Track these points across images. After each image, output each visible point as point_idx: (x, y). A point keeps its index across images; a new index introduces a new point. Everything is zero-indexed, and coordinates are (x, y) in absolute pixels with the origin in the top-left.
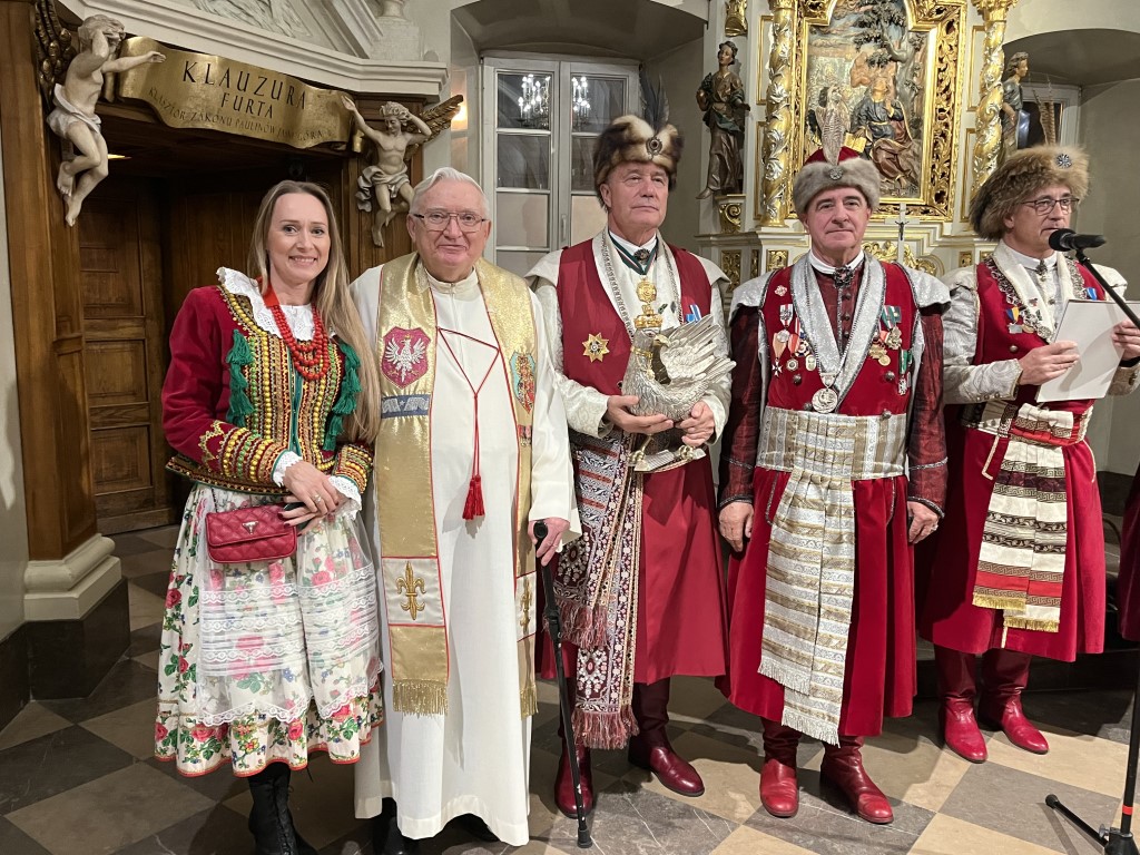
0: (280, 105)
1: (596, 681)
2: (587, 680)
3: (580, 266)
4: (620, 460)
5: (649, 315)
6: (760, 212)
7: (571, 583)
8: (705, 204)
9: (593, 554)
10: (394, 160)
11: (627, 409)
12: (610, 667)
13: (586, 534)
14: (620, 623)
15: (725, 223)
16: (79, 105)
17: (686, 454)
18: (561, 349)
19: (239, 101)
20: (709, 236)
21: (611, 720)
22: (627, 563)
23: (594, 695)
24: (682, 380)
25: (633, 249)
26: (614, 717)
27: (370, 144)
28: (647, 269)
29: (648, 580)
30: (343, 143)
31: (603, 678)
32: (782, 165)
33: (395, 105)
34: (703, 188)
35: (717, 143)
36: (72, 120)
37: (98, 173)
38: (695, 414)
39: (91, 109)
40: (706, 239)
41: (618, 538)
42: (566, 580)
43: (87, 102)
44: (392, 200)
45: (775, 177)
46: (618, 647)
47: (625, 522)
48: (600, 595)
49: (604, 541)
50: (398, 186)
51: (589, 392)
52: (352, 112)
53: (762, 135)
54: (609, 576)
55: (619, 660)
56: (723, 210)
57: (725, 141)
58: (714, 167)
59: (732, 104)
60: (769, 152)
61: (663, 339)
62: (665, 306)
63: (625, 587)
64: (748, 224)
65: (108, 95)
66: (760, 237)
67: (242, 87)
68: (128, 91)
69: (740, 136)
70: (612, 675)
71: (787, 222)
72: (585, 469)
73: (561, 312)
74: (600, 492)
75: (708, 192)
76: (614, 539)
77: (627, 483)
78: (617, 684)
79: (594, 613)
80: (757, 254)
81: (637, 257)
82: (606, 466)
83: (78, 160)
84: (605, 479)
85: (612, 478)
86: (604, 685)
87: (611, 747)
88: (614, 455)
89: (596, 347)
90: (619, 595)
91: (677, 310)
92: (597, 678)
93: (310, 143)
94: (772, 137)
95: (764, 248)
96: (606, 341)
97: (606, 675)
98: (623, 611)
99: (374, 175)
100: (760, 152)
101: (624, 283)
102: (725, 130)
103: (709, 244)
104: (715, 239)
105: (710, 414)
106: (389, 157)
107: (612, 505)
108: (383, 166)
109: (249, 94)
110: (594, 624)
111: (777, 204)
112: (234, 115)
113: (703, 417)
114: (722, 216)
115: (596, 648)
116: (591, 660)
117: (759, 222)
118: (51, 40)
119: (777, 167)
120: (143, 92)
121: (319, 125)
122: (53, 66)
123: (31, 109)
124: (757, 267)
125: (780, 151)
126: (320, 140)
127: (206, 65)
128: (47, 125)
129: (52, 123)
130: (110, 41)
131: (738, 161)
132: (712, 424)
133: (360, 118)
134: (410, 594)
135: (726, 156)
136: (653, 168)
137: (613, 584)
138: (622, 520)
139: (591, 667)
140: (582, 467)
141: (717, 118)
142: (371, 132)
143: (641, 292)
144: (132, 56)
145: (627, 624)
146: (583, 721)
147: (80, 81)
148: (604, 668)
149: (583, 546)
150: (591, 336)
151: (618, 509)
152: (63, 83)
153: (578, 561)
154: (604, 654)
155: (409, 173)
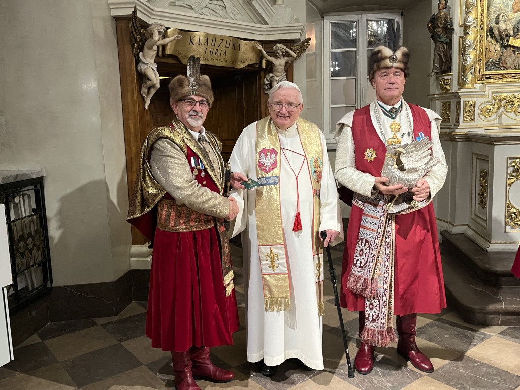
0: (229, 51)
1: (374, 314)
2: (368, 313)
3: (363, 118)
4: (383, 209)
5: (395, 138)
6: (461, 81)
7: (360, 267)
8: (433, 79)
9: (370, 253)
10: (280, 70)
11: (384, 184)
12: (381, 308)
13: (367, 244)
14: (385, 287)
15: (442, 88)
16: (148, 60)
17: (414, 205)
19: (212, 51)
20: (434, 95)
21: (382, 334)
22: (388, 258)
23: (373, 320)
24: (412, 169)
25: (388, 108)
26: (383, 332)
27: (269, 64)
28: (395, 117)
29: (399, 267)
30: (257, 64)
32: (472, 58)
33: (279, 45)
34: (431, 71)
35: (437, 49)
36: (146, 66)
37: (156, 87)
38: (419, 186)
39: (153, 61)
40: (433, 96)
41: (382, 246)
42: (358, 265)
43: (152, 59)
45: (468, 63)
46: (385, 298)
47: (386, 238)
48: (374, 273)
49: (376, 247)
51: (366, 176)
52: (261, 50)
53: (461, 43)
54: (378, 264)
55: (385, 304)
56: (441, 82)
57: (442, 47)
58: (436, 61)
59: (445, 28)
60: (464, 51)
61: (401, 150)
62: (404, 134)
63: (387, 269)
64: (454, 88)
65: (160, 54)
66: (459, 94)
67: (213, 44)
68: (168, 52)
69: (450, 44)
70: (382, 311)
71: (475, 86)
72: (366, 213)
73: (354, 139)
74: (373, 224)
75: (433, 73)
76: (380, 246)
77: (387, 220)
78: (384, 316)
79: (371, 281)
80: (459, 103)
81: (391, 111)
82: (376, 212)
83: (149, 83)
84: (376, 218)
85: (379, 217)
86: (378, 316)
87: (382, 346)
88: (380, 206)
89: (370, 155)
90: (385, 273)
91: (411, 135)
92: (375, 312)
93: (243, 66)
94: (466, 44)
95: (462, 100)
96: (375, 152)
97: (379, 311)
98: (387, 281)
99: (271, 78)
100: (461, 54)
101: (384, 124)
102: (442, 42)
103: (435, 99)
104: (437, 96)
105: (427, 185)
106: (278, 69)
107: (380, 230)
108: (275, 73)
109: (216, 47)
110: (371, 286)
111: (470, 77)
112: (210, 57)
113: (423, 187)
114: (441, 84)
115: (374, 298)
116: (372, 303)
117: (460, 87)
118: (137, 35)
119: (469, 58)
120: (174, 51)
121: (247, 57)
122: (138, 45)
123: (131, 63)
124: (459, 109)
125: (471, 50)
126: (247, 64)
127: (199, 37)
128: (137, 69)
129: (139, 68)
130: (160, 33)
131: (449, 56)
132: (428, 191)
133: (264, 52)
134: (272, 260)
135: (442, 55)
136: (393, 70)
137: (381, 268)
138: (385, 237)
139: (371, 306)
140: (365, 212)
141: (437, 36)
142: (269, 58)
143: (392, 127)
144: (169, 37)
145: (389, 287)
146: (368, 332)
147: (148, 50)
148: (378, 308)
149: (366, 249)
150: (368, 149)
151: (382, 232)
152: (142, 52)
153: (363, 257)
154: (378, 301)
155: (286, 75)
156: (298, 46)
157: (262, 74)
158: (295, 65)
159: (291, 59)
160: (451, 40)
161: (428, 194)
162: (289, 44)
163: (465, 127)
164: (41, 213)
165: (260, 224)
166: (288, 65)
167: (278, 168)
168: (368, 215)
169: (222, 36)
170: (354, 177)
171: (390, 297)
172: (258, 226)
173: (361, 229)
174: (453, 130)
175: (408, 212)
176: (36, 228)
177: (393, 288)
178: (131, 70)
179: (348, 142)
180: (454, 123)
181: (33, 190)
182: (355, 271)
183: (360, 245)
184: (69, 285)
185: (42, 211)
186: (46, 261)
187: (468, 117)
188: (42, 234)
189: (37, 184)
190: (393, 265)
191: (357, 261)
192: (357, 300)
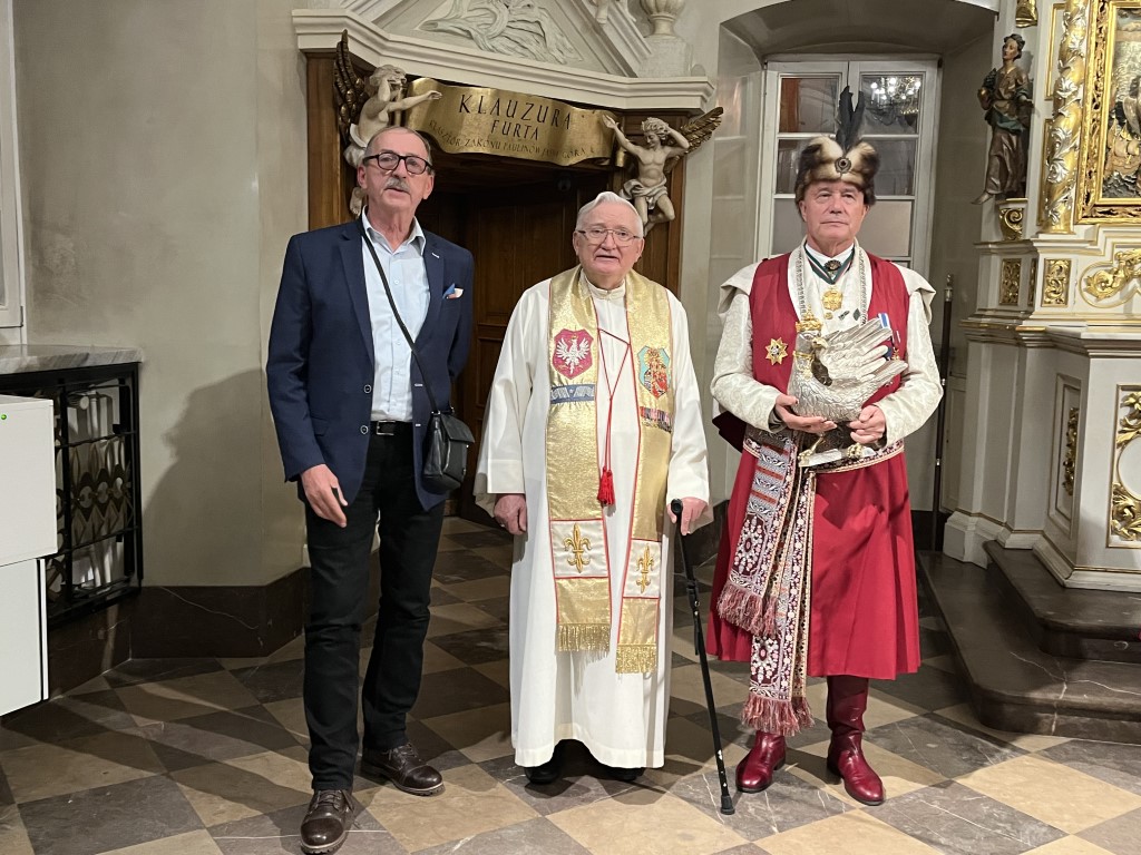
0: (545, 128)
1: (768, 668)
2: (759, 665)
3: (774, 278)
4: (789, 457)
5: (809, 319)
7: (746, 573)
10: (653, 173)
11: (789, 409)
12: (781, 656)
13: (759, 527)
14: (791, 615)
15: (1006, 230)
17: (854, 453)
18: (750, 353)
19: (507, 125)
20: (987, 243)
21: (781, 708)
22: (799, 557)
23: (766, 681)
24: (845, 381)
25: (823, 259)
26: (784, 705)
27: (632, 159)
30: (606, 159)
31: (774, 665)
32: (1068, 167)
33: (653, 121)
35: (997, 144)
36: (362, 152)
40: (986, 247)
42: (741, 568)
44: (650, 212)
45: (1059, 179)
46: (789, 638)
47: (797, 518)
49: (774, 535)
50: (656, 198)
52: (613, 130)
53: (1047, 135)
54: (780, 568)
55: (789, 650)
56: (1003, 215)
57: (1006, 142)
58: (993, 170)
59: (1015, 100)
60: (1053, 152)
61: (820, 341)
62: (846, 313)
63: (796, 580)
64: (1029, 229)
66: (1035, 245)
67: (510, 114)
69: (1024, 135)
70: (783, 663)
71: (1075, 228)
72: (762, 465)
73: (752, 318)
74: (772, 488)
77: (795, 480)
78: (787, 673)
79: (764, 603)
80: (1035, 262)
81: (828, 267)
82: (779, 463)
84: (779, 477)
85: (783, 475)
86: (775, 672)
88: (786, 453)
89: (775, 351)
91: (861, 317)
92: (768, 665)
93: (573, 161)
94: (1058, 137)
95: (1042, 257)
96: (785, 345)
97: (777, 663)
98: (794, 603)
99: (635, 188)
100: (1046, 157)
101: (811, 292)
102: (1007, 130)
103: (989, 252)
104: (995, 247)
105: (882, 420)
106: (649, 170)
107: (782, 501)
108: (642, 179)
109: (517, 119)
111: (1061, 209)
112: (503, 140)
113: (872, 421)
114: (1002, 222)
115: (768, 637)
116: (763, 647)
117: (1040, 228)
118: (348, 89)
119: (1060, 168)
120: (424, 125)
121: (583, 143)
122: (349, 109)
123: (331, 146)
124: (1034, 277)
125: (1067, 150)
126: (583, 157)
127: (480, 96)
128: (343, 158)
129: (347, 157)
130: (394, 87)
131: (1021, 162)
132: (883, 430)
133: (621, 135)
134: (577, 550)
135: (1007, 158)
136: (842, 186)
137: (785, 577)
138: (794, 516)
139: (763, 653)
140: (760, 464)
141: (998, 117)
142: (632, 147)
143: (826, 299)
144: (415, 95)
145: (798, 616)
146: (754, 704)
147: (369, 121)
148: (775, 656)
149: (756, 538)
150: (773, 341)
151: (787, 505)
152: (357, 123)
153: (752, 553)
154: (776, 642)
155: (668, 185)
156: (695, 124)
157: (617, 179)
158: (690, 164)
159: (677, 151)
160: (1028, 127)
161: (881, 436)
162: (678, 118)
163: (1045, 316)
164: (130, 435)
165: (552, 479)
166: (673, 164)
167: (593, 368)
168: (764, 471)
169: (530, 96)
170: (745, 391)
171: (800, 636)
172: (549, 482)
173: (752, 498)
174: (1019, 321)
175: (841, 469)
176: (117, 463)
177: (807, 619)
178: (331, 159)
179: (740, 324)
180: (1026, 308)
181: (117, 389)
182: (735, 579)
183: (747, 530)
184: (175, 584)
185: (132, 431)
186: (132, 532)
187: (1053, 295)
188: (127, 478)
189: (127, 376)
190: (809, 573)
191: (740, 561)
192: (736, 636)
